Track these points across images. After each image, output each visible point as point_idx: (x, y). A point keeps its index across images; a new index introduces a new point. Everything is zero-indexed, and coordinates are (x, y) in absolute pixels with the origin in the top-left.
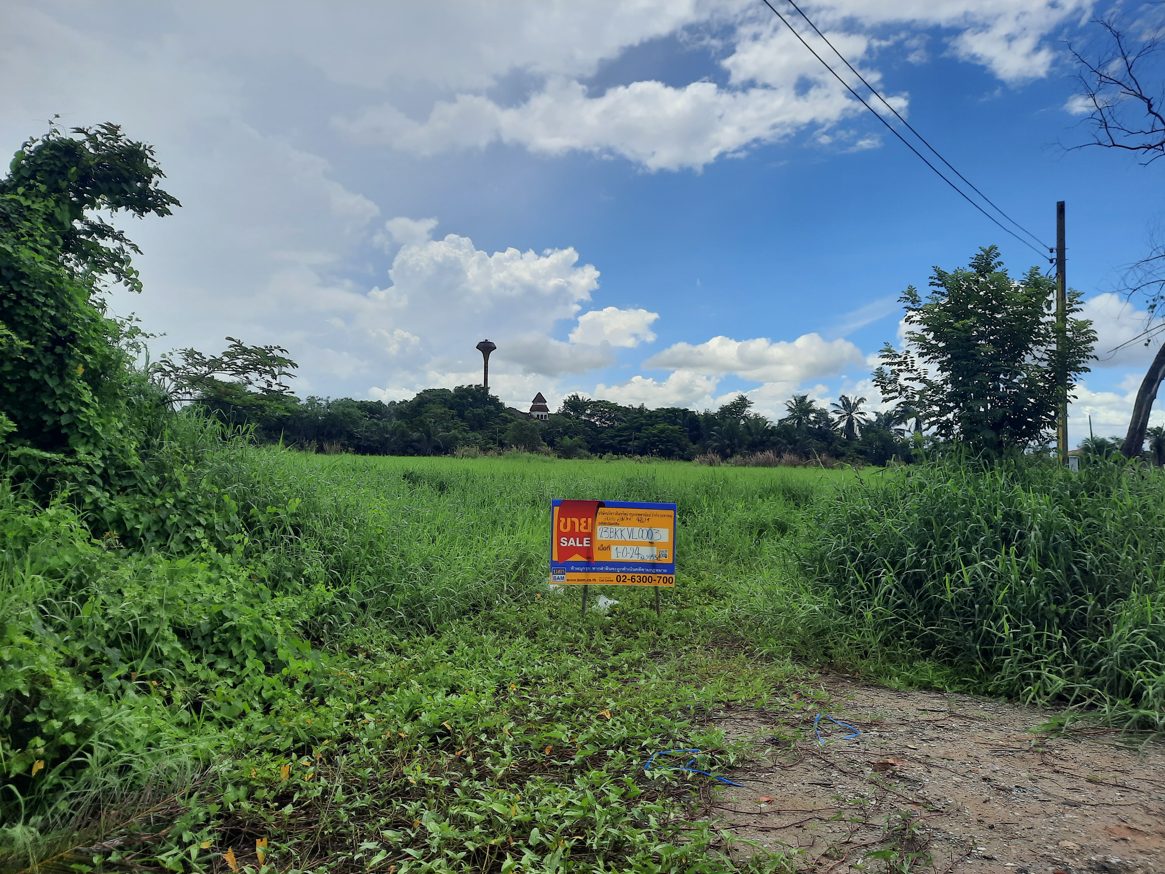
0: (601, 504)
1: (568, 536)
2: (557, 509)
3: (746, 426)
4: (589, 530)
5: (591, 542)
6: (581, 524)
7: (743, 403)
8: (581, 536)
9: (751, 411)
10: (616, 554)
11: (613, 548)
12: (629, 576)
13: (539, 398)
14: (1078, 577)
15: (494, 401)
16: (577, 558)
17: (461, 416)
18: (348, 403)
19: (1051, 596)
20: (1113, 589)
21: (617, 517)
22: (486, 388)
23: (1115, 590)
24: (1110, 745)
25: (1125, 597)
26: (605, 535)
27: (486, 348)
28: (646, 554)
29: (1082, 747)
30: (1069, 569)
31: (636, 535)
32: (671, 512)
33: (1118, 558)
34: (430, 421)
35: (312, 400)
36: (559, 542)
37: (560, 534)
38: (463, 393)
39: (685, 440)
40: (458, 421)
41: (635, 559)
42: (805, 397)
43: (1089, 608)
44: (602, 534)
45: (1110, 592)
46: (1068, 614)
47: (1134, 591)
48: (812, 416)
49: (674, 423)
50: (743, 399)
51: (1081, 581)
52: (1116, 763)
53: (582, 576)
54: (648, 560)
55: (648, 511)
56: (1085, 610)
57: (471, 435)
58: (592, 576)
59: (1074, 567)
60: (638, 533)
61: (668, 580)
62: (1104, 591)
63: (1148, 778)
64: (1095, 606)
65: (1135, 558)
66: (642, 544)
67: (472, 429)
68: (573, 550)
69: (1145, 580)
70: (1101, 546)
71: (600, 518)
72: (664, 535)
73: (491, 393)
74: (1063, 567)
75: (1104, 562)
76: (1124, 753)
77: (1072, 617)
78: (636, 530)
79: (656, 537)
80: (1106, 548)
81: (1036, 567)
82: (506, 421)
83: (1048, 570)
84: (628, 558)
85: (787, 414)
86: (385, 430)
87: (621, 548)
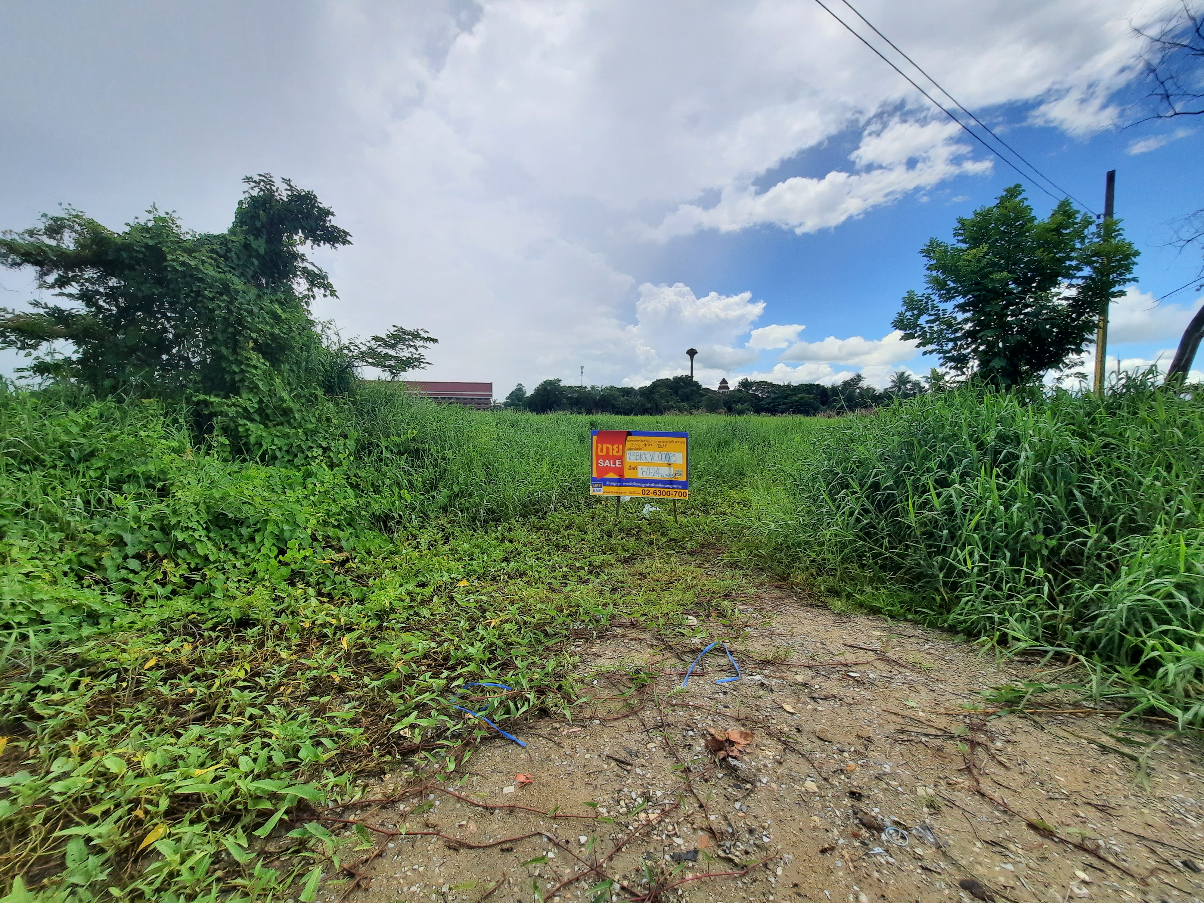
0: (630, 434)
1: (604, 458)
2: (595, 437)
3: (860, 393)
4: (620, 454)
5: (622, 463)
6: (614, 449)
7: (859, 378)
8: (614, 458)
9: (864, 384)
10: (640, 474)
11: (639, 468)
12: (652, 490)
13: (724, 381)
14: (1081, 505)
15: (696, 383)
16: (611, 475)
17: (676, 394)
18: (613, 388)
19: (1041, 525)
20: (1130, 519)
21: (642, 444)
22: (692, 377)
23: (1134, 521)
24: (1091, 741)
25: (1145, 530)
26: (633, 458)
27: (692, 353)
28: (665, 473)
29: (1044, 737)
30: (1070, 496)
31: (656, 458)
32: (684, 439)
33: (1140, 483)
34: (656, 397)
35: (593, 388)
36: (597, 463)
37: (598, 457)
38: (678, 380)
39: (817, 404)
40: (673, 396)
41: (657, 477)
42: (903, 373)
43: (1090, 542)
44: (630, 457)
45: (1123, 524)
46: (1061, 546)
47: (1160, 524)
48: (909, 386)
49: (810, 393)
50: (859, 376)
51: (1084, 509)
52: (1093, 783)
53: (615, 489)
54: (667, 478)
55: (665, 439)
56: (1084, 544)
57: (681, 404)
58: (623, 489)
59: (1076, 492)
60: (658, 456)
61: (682, 494)
62: (1115, 521)
63: (1148, 833)
64: (1099, 539)
65: (1166, 484)
66: (662, 465)
67: (683, 401)
68: (608, 470)
69: (1179, 510)
70: (1118, 469)
71: (628, 444)
72: (679, 458)
73: (695, 379)
74: (1062, 492)
75: (1119, 487)
76: (1112, 762)
77: (1064, 551)
78: (657, 453)
79: (673, 459)
80: (1125, 472)
81: (1024, 490)
82: (703, 395)
83: (1039, 495)
84: (650, 477)
85: (890, 385)
86: (632, 403)
87: (645, 468)
